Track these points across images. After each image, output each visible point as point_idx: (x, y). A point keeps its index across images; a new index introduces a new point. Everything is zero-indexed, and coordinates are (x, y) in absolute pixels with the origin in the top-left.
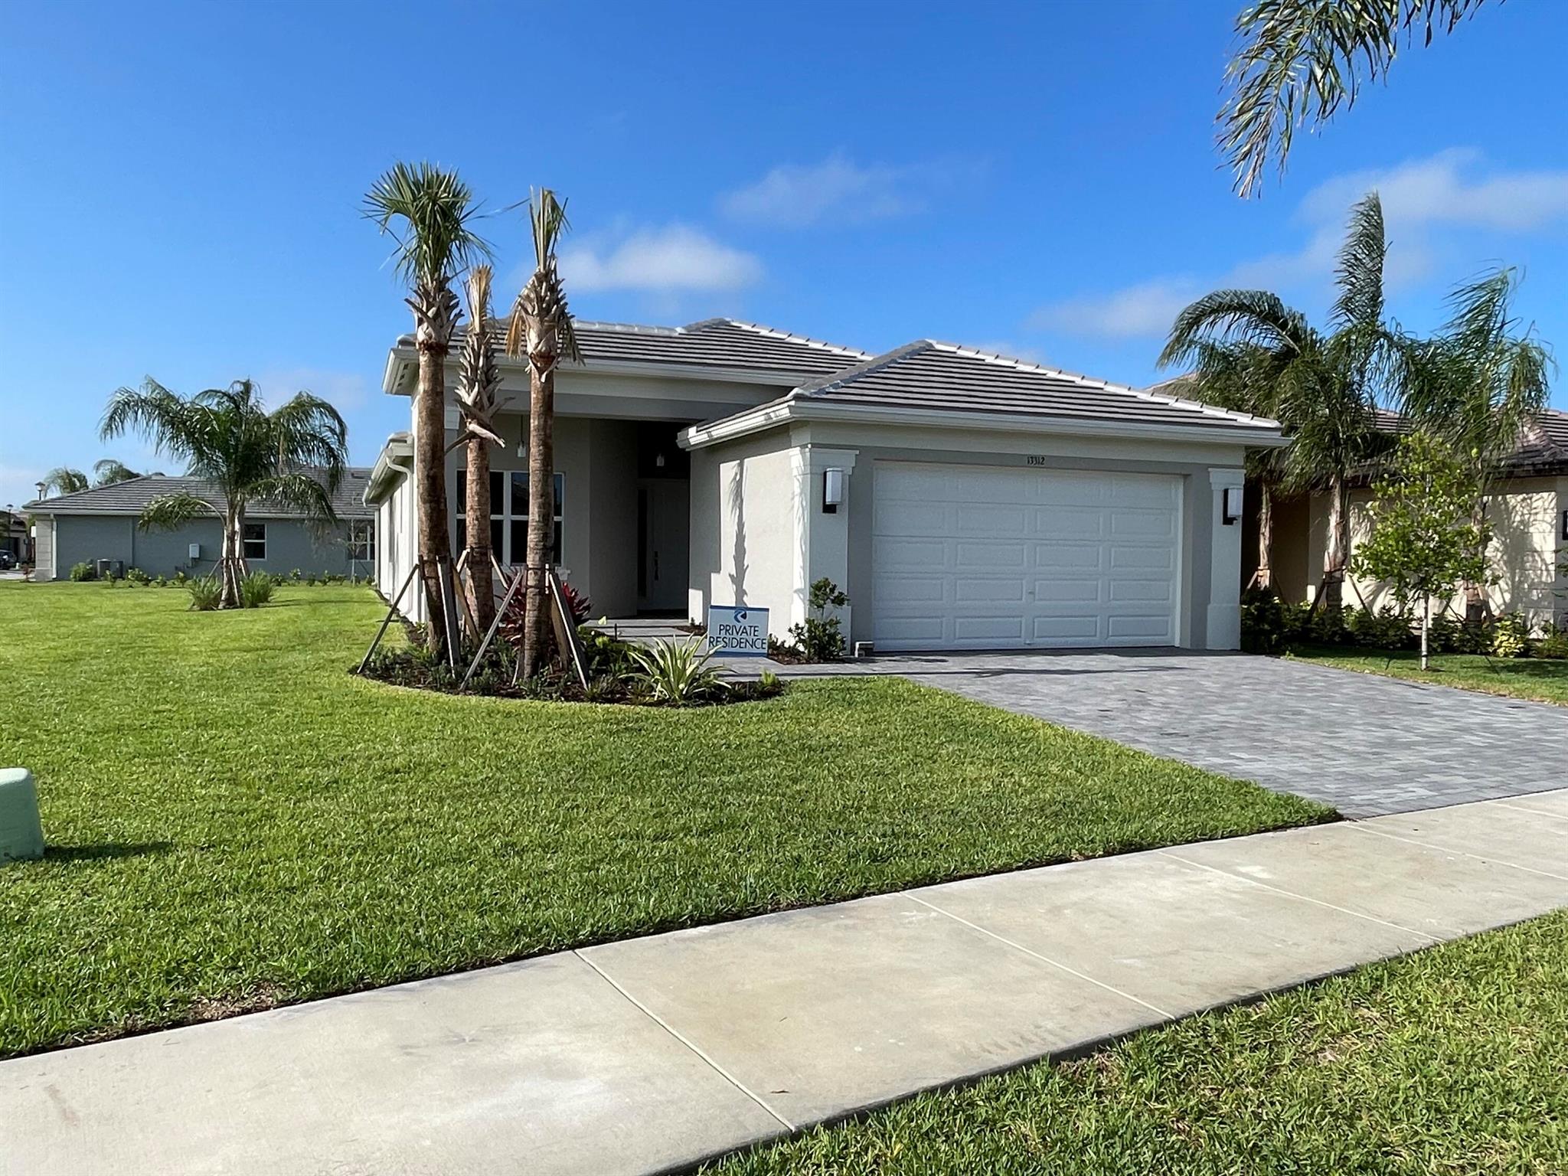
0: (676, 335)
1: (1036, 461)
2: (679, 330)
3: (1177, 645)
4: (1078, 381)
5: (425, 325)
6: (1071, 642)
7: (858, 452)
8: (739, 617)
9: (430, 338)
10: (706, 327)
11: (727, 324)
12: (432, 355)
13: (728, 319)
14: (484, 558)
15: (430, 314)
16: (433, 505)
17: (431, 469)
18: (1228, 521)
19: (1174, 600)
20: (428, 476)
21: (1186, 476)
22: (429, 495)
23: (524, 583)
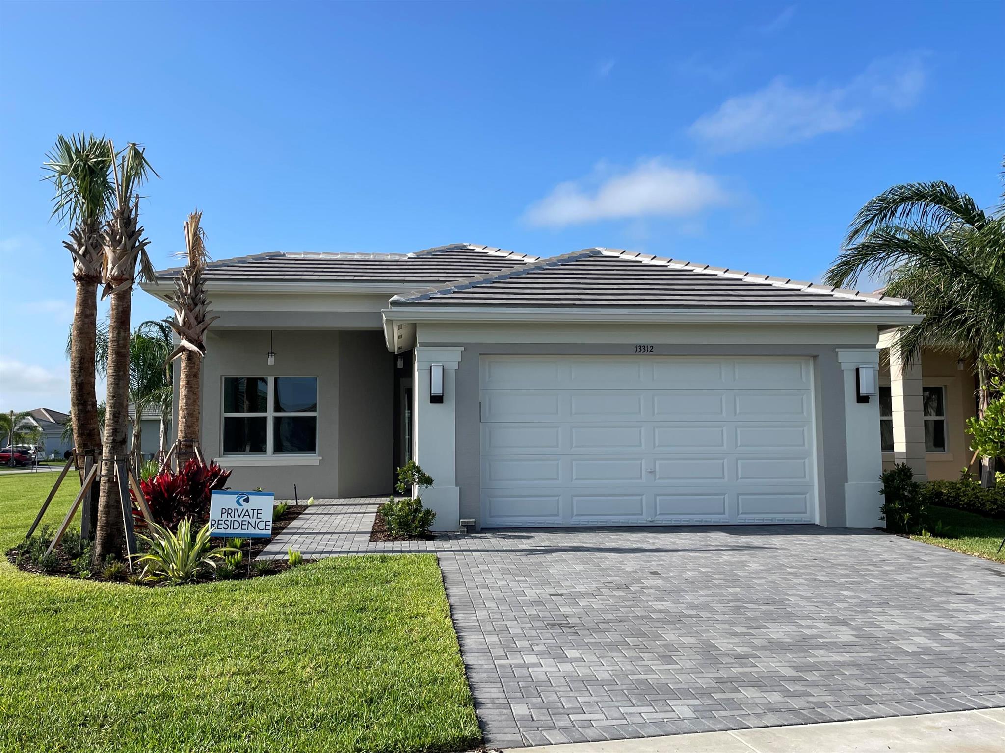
0: (406, 259)
1: (644, 350)
2: (411, 255)
3: (817, 522)
4: (721, 274)
5: (78, 261)
6: (696, 519)
7: (463, 349)
8: (241, 501)
9: (81, 270)
10: (437, 251)
11: (463, 249)
12: (83, 285)
13: (465, 244)
14: (189, 450)
15: (81, 252)
16: (81, 407)
17: (79, 377)
18: (863, 399)
19: (811, 478)
20: (76, 384)
21: (815, 357)
22: (77, 399)
23: (98, 473)
